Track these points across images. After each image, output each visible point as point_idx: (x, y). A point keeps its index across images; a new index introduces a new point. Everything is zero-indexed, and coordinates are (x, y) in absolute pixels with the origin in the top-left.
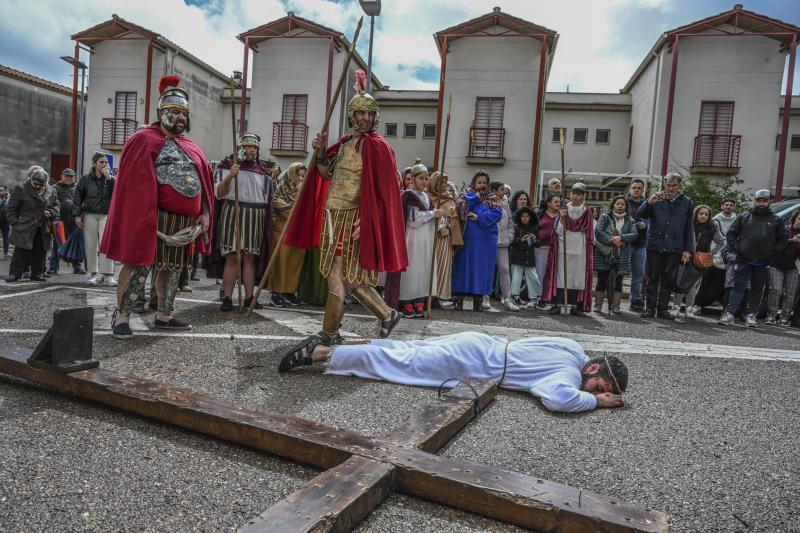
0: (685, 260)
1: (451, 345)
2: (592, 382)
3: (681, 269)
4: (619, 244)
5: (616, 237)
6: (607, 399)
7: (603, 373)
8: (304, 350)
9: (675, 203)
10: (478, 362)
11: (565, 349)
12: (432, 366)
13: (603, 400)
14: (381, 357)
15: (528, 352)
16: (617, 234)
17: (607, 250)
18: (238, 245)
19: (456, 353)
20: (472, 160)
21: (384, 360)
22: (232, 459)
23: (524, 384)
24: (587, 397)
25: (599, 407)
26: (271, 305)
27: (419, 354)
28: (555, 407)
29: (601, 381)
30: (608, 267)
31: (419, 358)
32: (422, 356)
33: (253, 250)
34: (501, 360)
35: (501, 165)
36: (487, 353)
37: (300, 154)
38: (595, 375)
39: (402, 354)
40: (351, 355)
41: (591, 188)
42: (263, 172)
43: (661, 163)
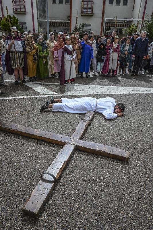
0: (144, 58)
1: (83, 102)
2: (117, 110)
3: (143, 61)
4: (127, 54)
5: (126, 52)
6: (120, 114)
7: (119, 108)
8: (46, 105)
9: (144, 41)
10: (90, 107)
11: (111, 102)
12: (78, 108)
13: (119, 115)
14: (66, 106)
15: (102, 103)
16: (126, 51)
17: (123, 56)
18: (17, 65)
19: (84, 105)
20: (83, 14)
21: (67, 107)
22: (39, 144)
23: (101, 112)
24: (115, 115)
25: (118, 117)
26: (29, 81)
27: (75, 105)
28: (108, 119)
29: (119, 110)
30: (123, 61)
31: (75, 106)
32: (76, 106)
33: (22, 66)
34: (95, 105)
35: (92, 16)
36: (92, 104)
37: (24, 13)
38: (117, 109)
39: (71, 105)
40: (58, 106)
41: (120, 23)
42: (20, 40)
43: (142, 15)
